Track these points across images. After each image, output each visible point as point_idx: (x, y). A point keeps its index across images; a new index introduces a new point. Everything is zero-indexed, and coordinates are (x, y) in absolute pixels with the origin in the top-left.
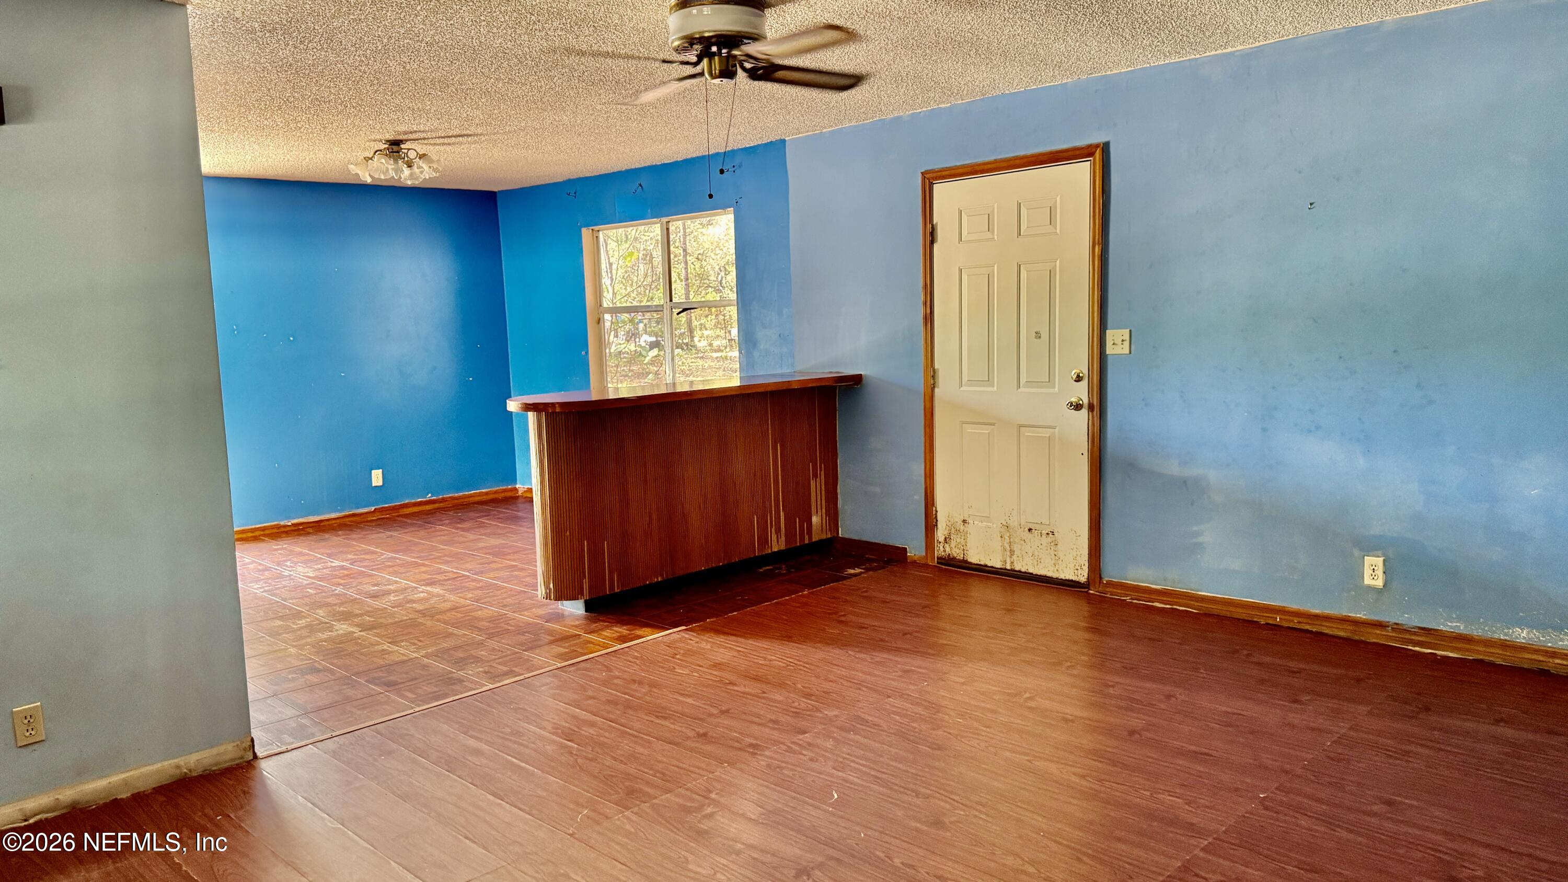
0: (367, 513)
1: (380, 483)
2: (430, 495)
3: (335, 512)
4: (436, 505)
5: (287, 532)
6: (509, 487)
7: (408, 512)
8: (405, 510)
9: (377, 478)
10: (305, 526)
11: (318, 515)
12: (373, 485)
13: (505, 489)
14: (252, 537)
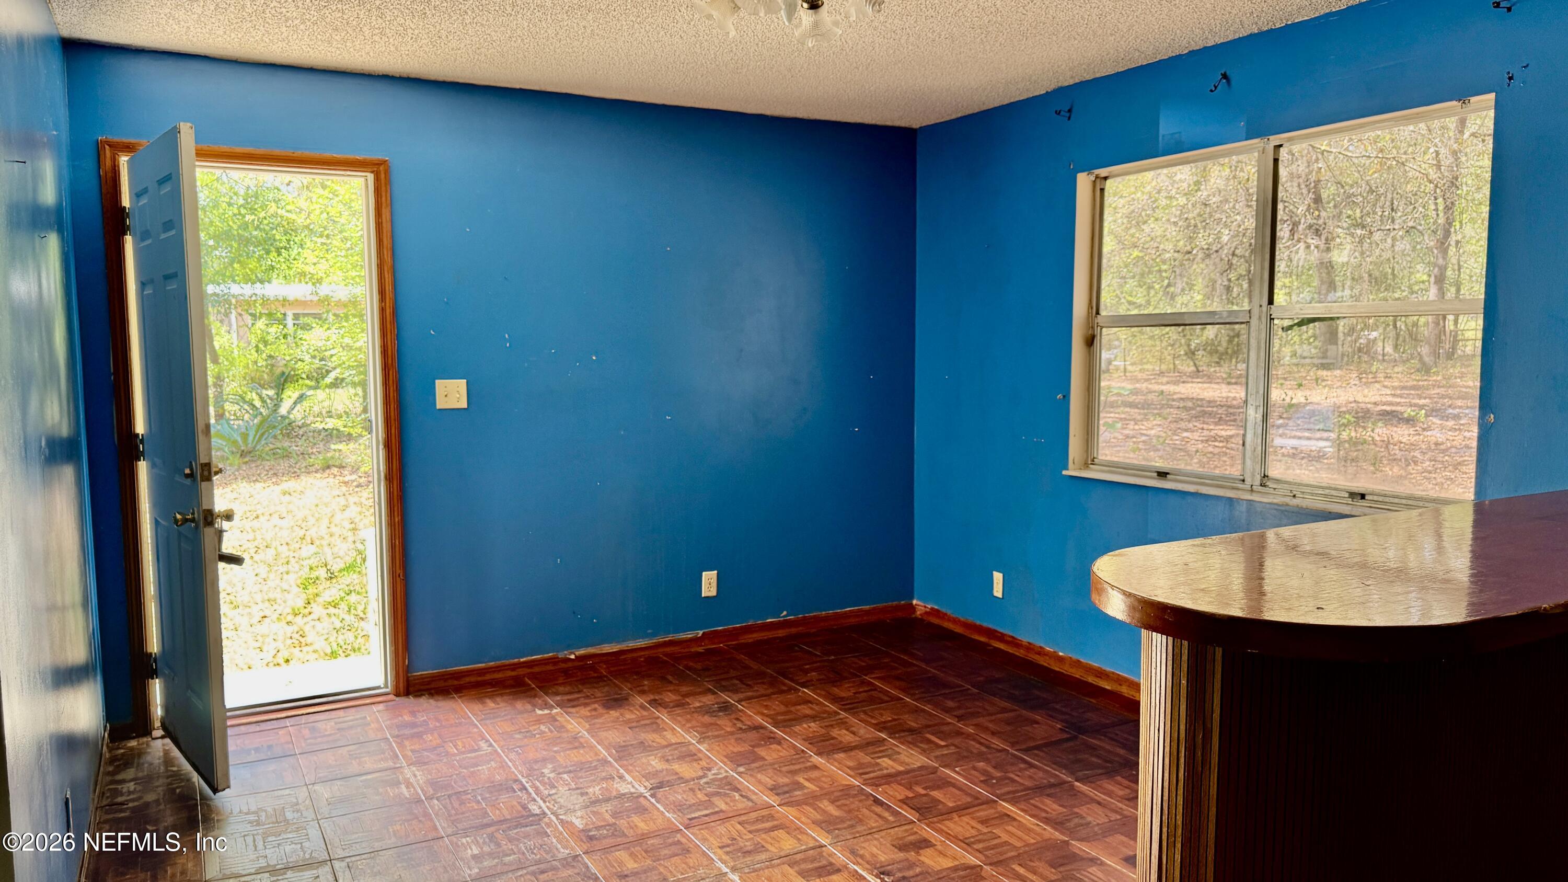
0: (691, 640)
1: (713, 592)
2: (785, 613)
3: (643, 638)
4: (793, 630)
5: (567, 673)
6: (902, 602)
7: (750, 641)
8: (746, 637)
9: (709, 583)
10: (597, 660)
11: (618, 642)
12: (703, 595)
13: (897, 606)
14: (512, 678)
